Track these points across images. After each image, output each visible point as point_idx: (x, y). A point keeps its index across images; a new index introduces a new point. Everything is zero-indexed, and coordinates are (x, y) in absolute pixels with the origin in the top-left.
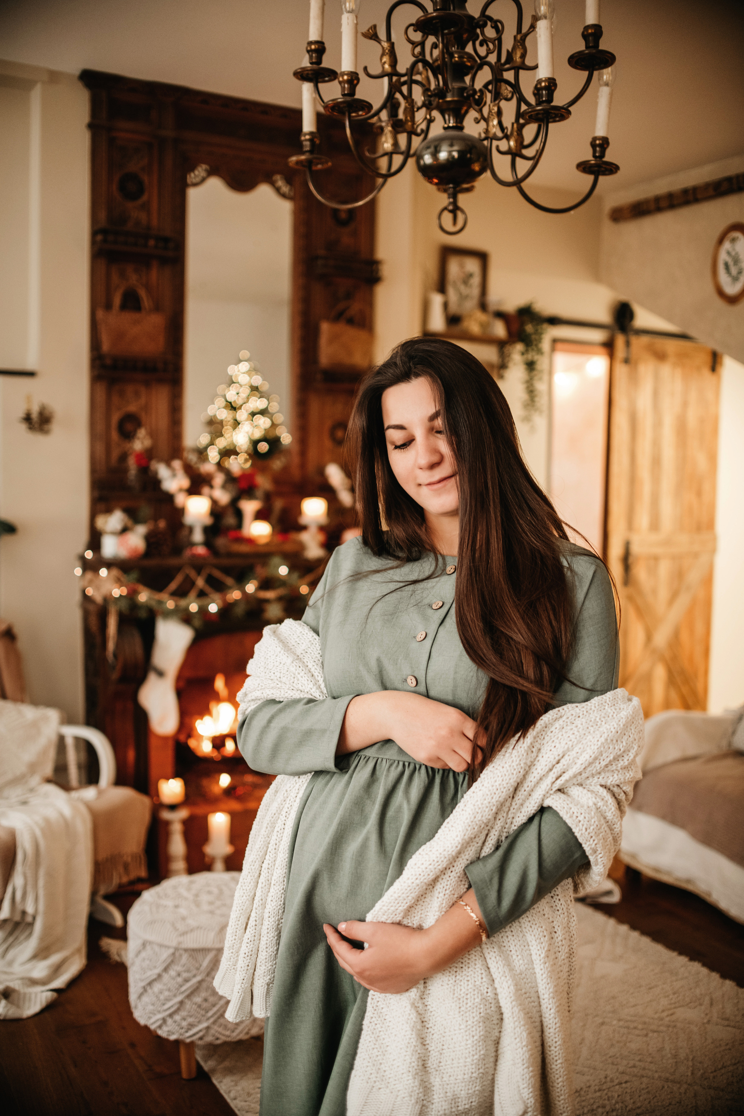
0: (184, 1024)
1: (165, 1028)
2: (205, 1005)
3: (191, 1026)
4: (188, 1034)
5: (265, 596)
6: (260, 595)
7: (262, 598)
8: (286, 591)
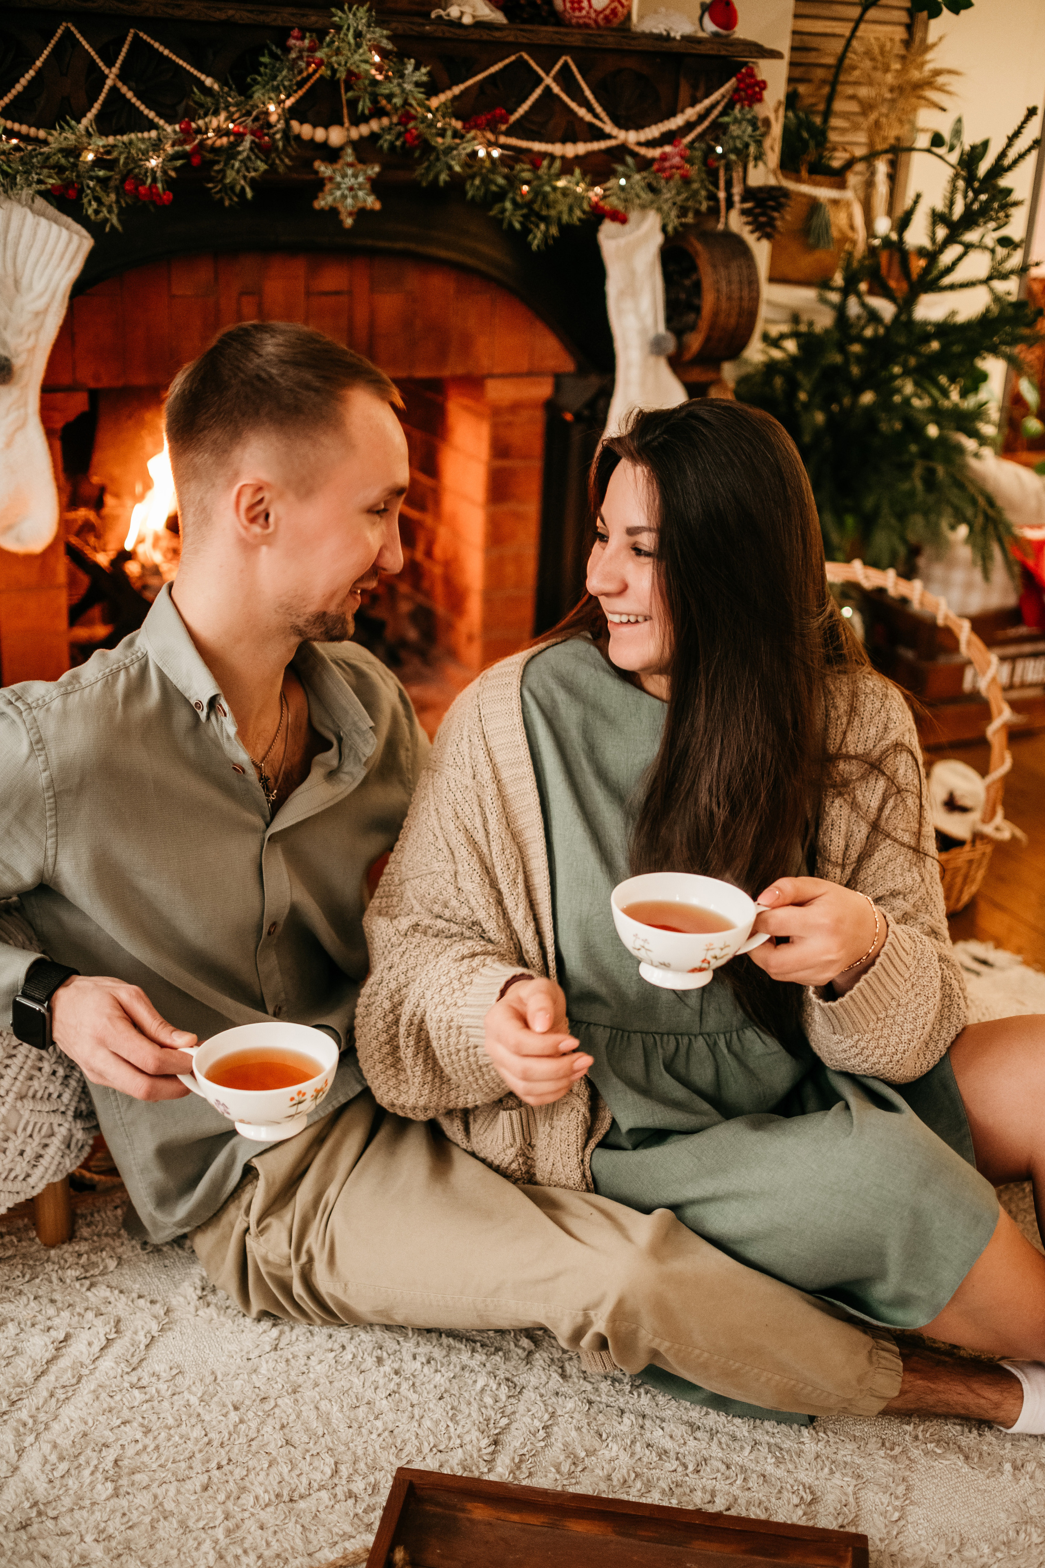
5: (320, 134)
6: (306, 131)
7: (312, 140)
8: (385, 121)
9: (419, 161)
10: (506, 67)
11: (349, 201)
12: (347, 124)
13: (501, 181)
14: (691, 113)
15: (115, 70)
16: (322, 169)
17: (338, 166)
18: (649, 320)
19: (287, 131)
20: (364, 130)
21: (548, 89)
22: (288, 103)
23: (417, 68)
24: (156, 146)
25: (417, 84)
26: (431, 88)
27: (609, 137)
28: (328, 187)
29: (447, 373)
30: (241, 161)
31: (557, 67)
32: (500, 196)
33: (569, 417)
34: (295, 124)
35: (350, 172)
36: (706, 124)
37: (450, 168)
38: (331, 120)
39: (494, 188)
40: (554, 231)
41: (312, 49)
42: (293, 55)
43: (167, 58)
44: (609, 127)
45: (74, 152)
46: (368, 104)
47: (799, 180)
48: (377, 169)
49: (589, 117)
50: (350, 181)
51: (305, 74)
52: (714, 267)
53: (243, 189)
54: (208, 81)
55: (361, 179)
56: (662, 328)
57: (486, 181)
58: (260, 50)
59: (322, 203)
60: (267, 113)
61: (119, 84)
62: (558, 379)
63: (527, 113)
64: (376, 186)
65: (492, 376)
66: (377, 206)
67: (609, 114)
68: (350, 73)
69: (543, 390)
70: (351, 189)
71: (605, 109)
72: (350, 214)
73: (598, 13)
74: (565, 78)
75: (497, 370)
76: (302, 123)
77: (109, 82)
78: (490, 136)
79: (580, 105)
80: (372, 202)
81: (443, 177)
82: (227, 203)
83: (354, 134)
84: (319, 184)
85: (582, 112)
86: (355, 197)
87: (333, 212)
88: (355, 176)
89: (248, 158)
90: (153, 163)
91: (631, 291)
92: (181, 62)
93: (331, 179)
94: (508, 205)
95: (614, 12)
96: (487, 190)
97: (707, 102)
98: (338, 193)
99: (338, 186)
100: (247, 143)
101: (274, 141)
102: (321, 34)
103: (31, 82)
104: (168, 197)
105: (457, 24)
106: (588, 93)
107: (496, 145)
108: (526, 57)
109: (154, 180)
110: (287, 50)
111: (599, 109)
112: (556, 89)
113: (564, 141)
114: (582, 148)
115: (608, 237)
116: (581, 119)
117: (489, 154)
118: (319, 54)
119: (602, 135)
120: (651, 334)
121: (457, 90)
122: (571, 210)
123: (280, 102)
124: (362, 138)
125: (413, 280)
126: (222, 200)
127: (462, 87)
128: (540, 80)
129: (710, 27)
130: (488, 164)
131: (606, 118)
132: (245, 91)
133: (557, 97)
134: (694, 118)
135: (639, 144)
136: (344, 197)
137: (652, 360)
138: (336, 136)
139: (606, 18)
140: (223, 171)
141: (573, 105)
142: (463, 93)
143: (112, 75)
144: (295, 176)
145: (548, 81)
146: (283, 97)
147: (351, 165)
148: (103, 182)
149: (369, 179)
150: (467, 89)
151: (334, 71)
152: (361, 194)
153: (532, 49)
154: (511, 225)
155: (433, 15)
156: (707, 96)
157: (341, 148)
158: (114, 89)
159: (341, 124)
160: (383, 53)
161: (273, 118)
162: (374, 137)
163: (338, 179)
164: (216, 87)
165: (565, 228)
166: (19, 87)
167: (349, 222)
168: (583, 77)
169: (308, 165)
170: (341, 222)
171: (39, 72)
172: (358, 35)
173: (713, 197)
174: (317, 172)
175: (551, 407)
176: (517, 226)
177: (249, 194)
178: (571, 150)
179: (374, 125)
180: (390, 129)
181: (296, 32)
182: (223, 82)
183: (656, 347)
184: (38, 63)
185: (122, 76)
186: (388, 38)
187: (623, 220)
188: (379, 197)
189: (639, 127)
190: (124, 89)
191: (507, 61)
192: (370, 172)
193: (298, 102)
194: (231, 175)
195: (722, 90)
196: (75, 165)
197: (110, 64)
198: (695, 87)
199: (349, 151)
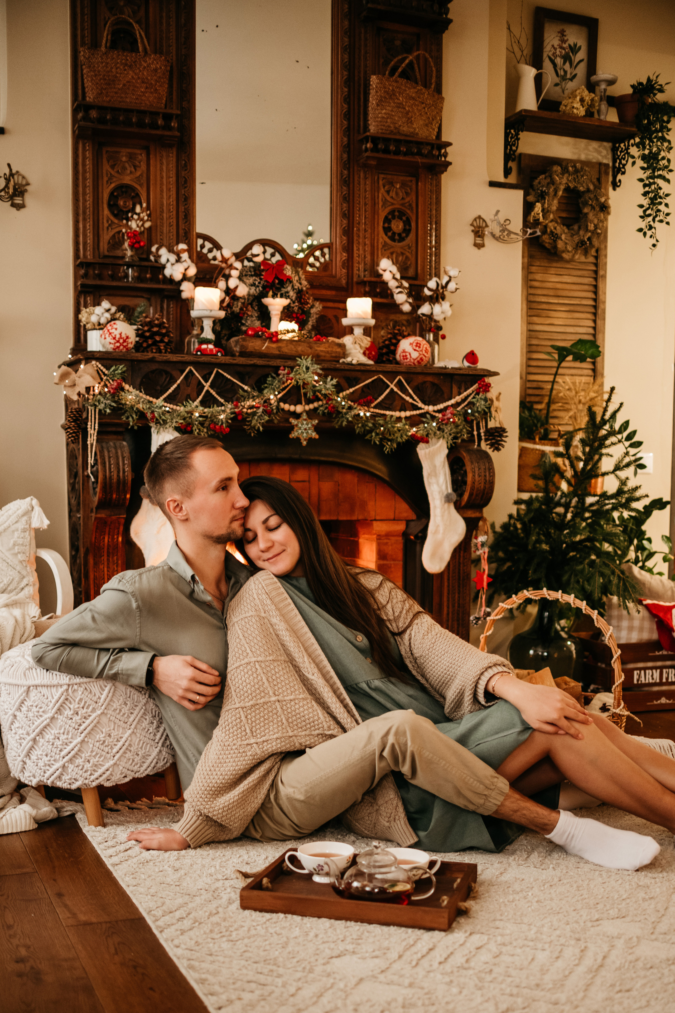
0: (88, 766)
1: (65, 777)
2: (108, 740)
3: (96, 766)
4: (93, 777)
5: (292, 408)
6: (286, 407)
7: (289, 411)
8: (320, 403)
9: (335, 418)
10: (373, 381)
11: (305, 434)
12: (304, 403)
13: (370, 425)
14: (458, 399)
15: (209, 383)
16: (293, 421)
17: (300, 420)
18: (444, 487)
19: (278, 407)
20: (311, 406)
21: (392, 389)
22: (279, 396)
23: (332, 379)
24: (224, 411)
25: (332, 385)
26: (339, 389)
27: (421, 409)
28: (296, 429)
29: (354, 518)
30: (258, 417)
31: (396, 381)
32: (371, 431)
33: (412, 537)
34: (282, 404)
35: (305, 422)
36: (466, 403)
37: (347, 419)
38: (298, 402)
39: (367, 428)
40: (395, 445)
41: (288, 374)
42: (281, 377)
43: (230, 380)
44: (420, 405)
45: (191, 413)
46: (312, 394)
47: (535, 443)
48: (317, 421)
49: (411, 401)
50: (305, 426)
51: (286, 384)
52: (472, 463)
53: (259, 428)
54: (246, 388)
55: (310, 426)
56: (450, 490)
57: (364, 426)
58: (267, 376)
59: (293, 435)
60: (269, 399)
61: (210, 389)
62: (408, 522)
63: (383, 400)
64: (316, 429)
65: (375, 520)
66: (317, 437)
67: (420, 399)
68: (304, 383)
69: (400, 527)
70: (305, 429)
71: (418, 397)
72: (305, 440)
73: (414, 360)
74: (400, 385)
75: (378, 518)
76: (285, 404)
77: (206, 389)
78: (366, 408)
79: (407, 396)
80: (314, 435)
81: (345, 423)
82: (252, 435)
83: (307, 408)
84: (292, 428)
85: (408, 398)
86: (307, 433)
87: (298, 439)
88: (307, 424)
89: (261, 415)
90: (222, 417)
91: (434, 473)
92: (235, 381)
93: (297, 425)
94: (373, 434)
95: (421, 359)
96: (365, 430)
97: (465, 394)
98: (300, 431)
99: (300, 428)
100: (261, 410)
101: (273, 410)
102: (292, 368)
103: (175, 389)
104: (228, 430)
105: (351, 364)
106: (410, 391)
107: (369, 411)
108: (382, 377)
109: (222, 423)
110: (278, 375)
111: (416, 398)
112: (396, 389)
113: (400, 411)
114: (408, 413)
115: (421, 449)
116: (408, 402)
117: (365, 414)
118: (291, 376)
119: (416, 408)
120: (445, 493)
121: (351, 390)
122: (402, 436)
123: (275, 395)
124: (310, 410)
125: (338, 476)
126: (250, 433)
127: (354, 389)
128: (388, 386)
129: (466, 364)
130: (364, 418)
131: (419, 401)
132: (261, 391)
133: (396, 393)
134: (459, 400)
135: (434, 411)
136: (302, 433)
137: (446, 505)
138: (299, 409)
139: (418, 362)
140: (251, 421)
141: (403, 396)
142: (354, 391)
143: (207, 386)
144: (281, 424)
145: (392, 386)
146: (277, 393)
147: (305, 420)
148: (202, 424)
149: (313, 425)
150: (356, 390)
151: (297, 382)
152: (310, 432)
153: (384, 373)
154: (375, 443)
155: (341, 361)
156: (465, 391)
157: (301, 413)
158: (208, 391)
159: (301, 404)
160: (318, 375)
161: (272, 402)
162: (316, 409)
163: (300, 425)
164: (249, 389)
165: (399, 444)
166: (170, 391)
167: (305, 443)
168: (408, 385)
169: (287, 421)
170: (301, 443)
171: (179, 385)
172: (307, 368)
173: (471, 433)
174: (291, 423)
175: (405, 534)
176: (378, 443)
177: (261, 429)
178: (403, 414)
179: (316, 404)
180: (322, 406)
181: (282, 368)
182: (253, 388)
183: (448, 499)
184: (179, 382)
185: (211, 386)
186: (320, 369)
187: (427, 442)
188: (318, 433)
189: (434, 405)
190: (212, 391)
191: (373, 379)
192: (313, 423)
193: (283, 396)
194: (254, 422)
195: (472, 389)
196: (191, 417)
197: (206, 381)
198: (460, 388)
199: (305, 414)
